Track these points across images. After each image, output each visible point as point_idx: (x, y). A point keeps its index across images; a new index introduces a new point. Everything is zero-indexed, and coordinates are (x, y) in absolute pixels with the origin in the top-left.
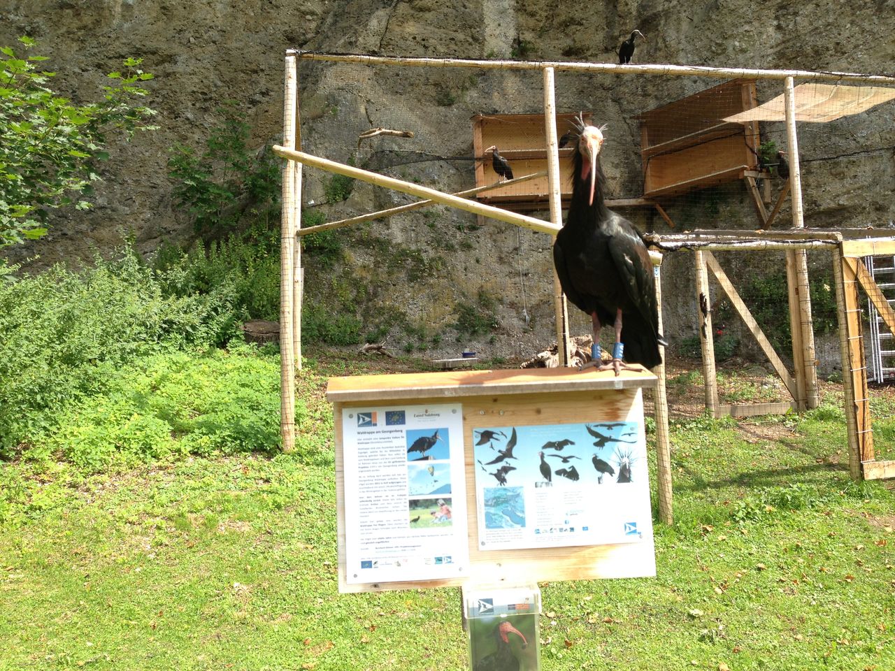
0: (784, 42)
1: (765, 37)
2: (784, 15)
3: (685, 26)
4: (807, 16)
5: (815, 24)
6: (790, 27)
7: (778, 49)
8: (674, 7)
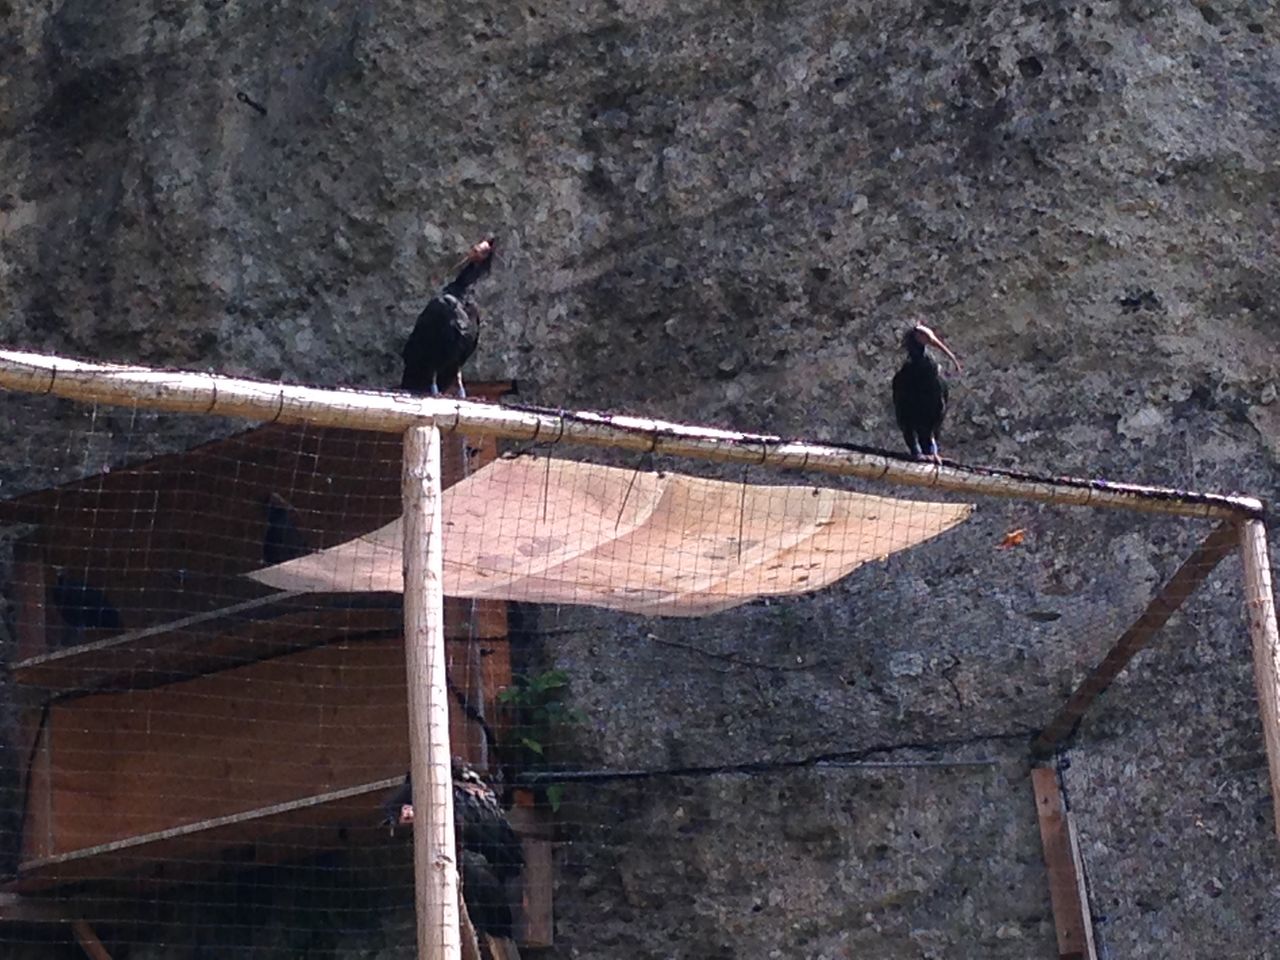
0: (614, 246)
1: (541, 216)
2: (616, 135)
3: (233, 131)
4: (706, 147)
5: (739, 185)
6: (641, 186)
7: (594, 271)
8: (194, 46)
